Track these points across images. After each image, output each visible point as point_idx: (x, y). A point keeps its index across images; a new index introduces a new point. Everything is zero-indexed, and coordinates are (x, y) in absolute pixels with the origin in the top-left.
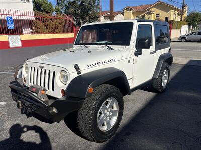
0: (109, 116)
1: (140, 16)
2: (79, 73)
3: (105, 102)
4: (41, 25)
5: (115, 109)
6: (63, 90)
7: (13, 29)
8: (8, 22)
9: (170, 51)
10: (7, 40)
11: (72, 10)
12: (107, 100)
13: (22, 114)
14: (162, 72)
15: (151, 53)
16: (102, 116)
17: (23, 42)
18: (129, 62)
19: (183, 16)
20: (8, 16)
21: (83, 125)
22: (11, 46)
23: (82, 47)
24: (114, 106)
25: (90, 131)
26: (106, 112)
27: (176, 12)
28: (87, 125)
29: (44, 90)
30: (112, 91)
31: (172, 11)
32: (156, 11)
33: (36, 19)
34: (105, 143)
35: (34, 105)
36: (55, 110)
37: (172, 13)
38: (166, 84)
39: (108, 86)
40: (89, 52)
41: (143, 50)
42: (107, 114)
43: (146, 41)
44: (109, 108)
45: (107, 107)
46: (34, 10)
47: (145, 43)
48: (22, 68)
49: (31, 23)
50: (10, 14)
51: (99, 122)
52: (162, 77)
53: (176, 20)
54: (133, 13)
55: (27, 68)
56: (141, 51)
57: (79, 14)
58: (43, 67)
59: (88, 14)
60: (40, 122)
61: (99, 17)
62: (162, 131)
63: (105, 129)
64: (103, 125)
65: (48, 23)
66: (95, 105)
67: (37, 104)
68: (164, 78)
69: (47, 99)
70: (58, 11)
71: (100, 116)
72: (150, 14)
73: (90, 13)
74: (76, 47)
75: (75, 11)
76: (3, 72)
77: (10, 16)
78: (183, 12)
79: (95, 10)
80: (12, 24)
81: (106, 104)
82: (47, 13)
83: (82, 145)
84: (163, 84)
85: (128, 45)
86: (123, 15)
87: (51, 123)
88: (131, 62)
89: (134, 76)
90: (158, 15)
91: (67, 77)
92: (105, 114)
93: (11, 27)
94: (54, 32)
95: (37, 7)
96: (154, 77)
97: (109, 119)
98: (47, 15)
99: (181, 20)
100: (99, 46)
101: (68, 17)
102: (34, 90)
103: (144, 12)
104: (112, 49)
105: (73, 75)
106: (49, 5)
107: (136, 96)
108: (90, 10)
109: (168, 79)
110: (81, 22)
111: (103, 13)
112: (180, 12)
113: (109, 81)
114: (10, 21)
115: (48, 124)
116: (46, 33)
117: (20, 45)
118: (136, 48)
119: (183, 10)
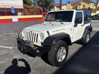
0: (62, 55)
1: (75, 6)
2: (49, 35)
3: (60, 48)
4: (26, 11)
5: (65, 52)
6: (41, 42)
7: (14, 13)
8: (12, 10)
9: (91, 24)
10: (12, 18)
11: (41, 3)
12: (61, 48)
13: (21, 53)
14: (86, 35)
15: (82, 26)
16: (59, 54)
17: (19, 19)
18: (71, 30)
19: (97, 6)
20: (12, 7)
21: (50, 58)
22: (13, 21)
23: (48, 22)
24: (64, 50)
25: (53, 61)
26: (60, 53)
27: (94, 4)
28: (52, 58)
29: (33, 42)
30: (64, 43)
31: (91, 3)
32: (83, 4)
33: (24, 8)
34: (60, 67)
35: (28, 48)
36: (38, 51)
37: (92, 5)
38: (88, 41)
39: (62, 41)
40: (53, 25)
41: (78, 24)
42: (61, 54)
43: (80, 20)
44: (62, 51)
45: (61, 51)
46: (23, 4)
47: (79, 21)
48: (22, 32)
49: (21, 10)
50: (13, 6)
51: (57, 57)
52: (87, 37)
53: (94, 8)
54: (71, 5)
55: (24, 32)
56: (77, 25)
57: (44, 5)
58: (32, 32)
59: (49, 5)
60: (29, 56)
61: (54, 7)
62: (86, 63)
63: (60, 60)
64: (59, 59)
65: (30, 10)
66: (56, 49)
67: (30, 48)
68: (87, 38)
69: (34, 46)
70: (34, 4)
71: (58, 55)
72: (80, 5)
73: (49, 4)
74: (45, 22)
75: (42, 4)
76: (10, 33)
77: (13, 7)
78: (97, 4)
79: (52, 3)
80: (14, 10)
81: (61, 49)
82: (29, 5)
83: (49, 67)
84: (87, 41)
85: (71, 22)
86: (66, 6)
87: (34, 57)
88: (72, 30)
89: (74, 36)
90: (84, 6)
91: (44, 36)
92: (60, 54)
93: (13, 12)
94: (32, 14)
95: (25, 2)
96: (83, 37)
97: (62, 56)
98: (29, 6)
99: (96, 8)
100: (57, 22)
101: (39, 7)
102: (28, 42)
103: (77, 4)
104: (63, 24)
105: (46, 36)
106: (30, 1)
107: (73, 46)
108: (49, 3)
109: (90, 38)
110: (45, 9)
111: (56, 5)
112: (96, 4)
113: (62, 39)
114: (13, 9)
115: (33, 58)
116: (29, 15)
117: (17, 20)
118: (75, 23)
119: (97, 3)
